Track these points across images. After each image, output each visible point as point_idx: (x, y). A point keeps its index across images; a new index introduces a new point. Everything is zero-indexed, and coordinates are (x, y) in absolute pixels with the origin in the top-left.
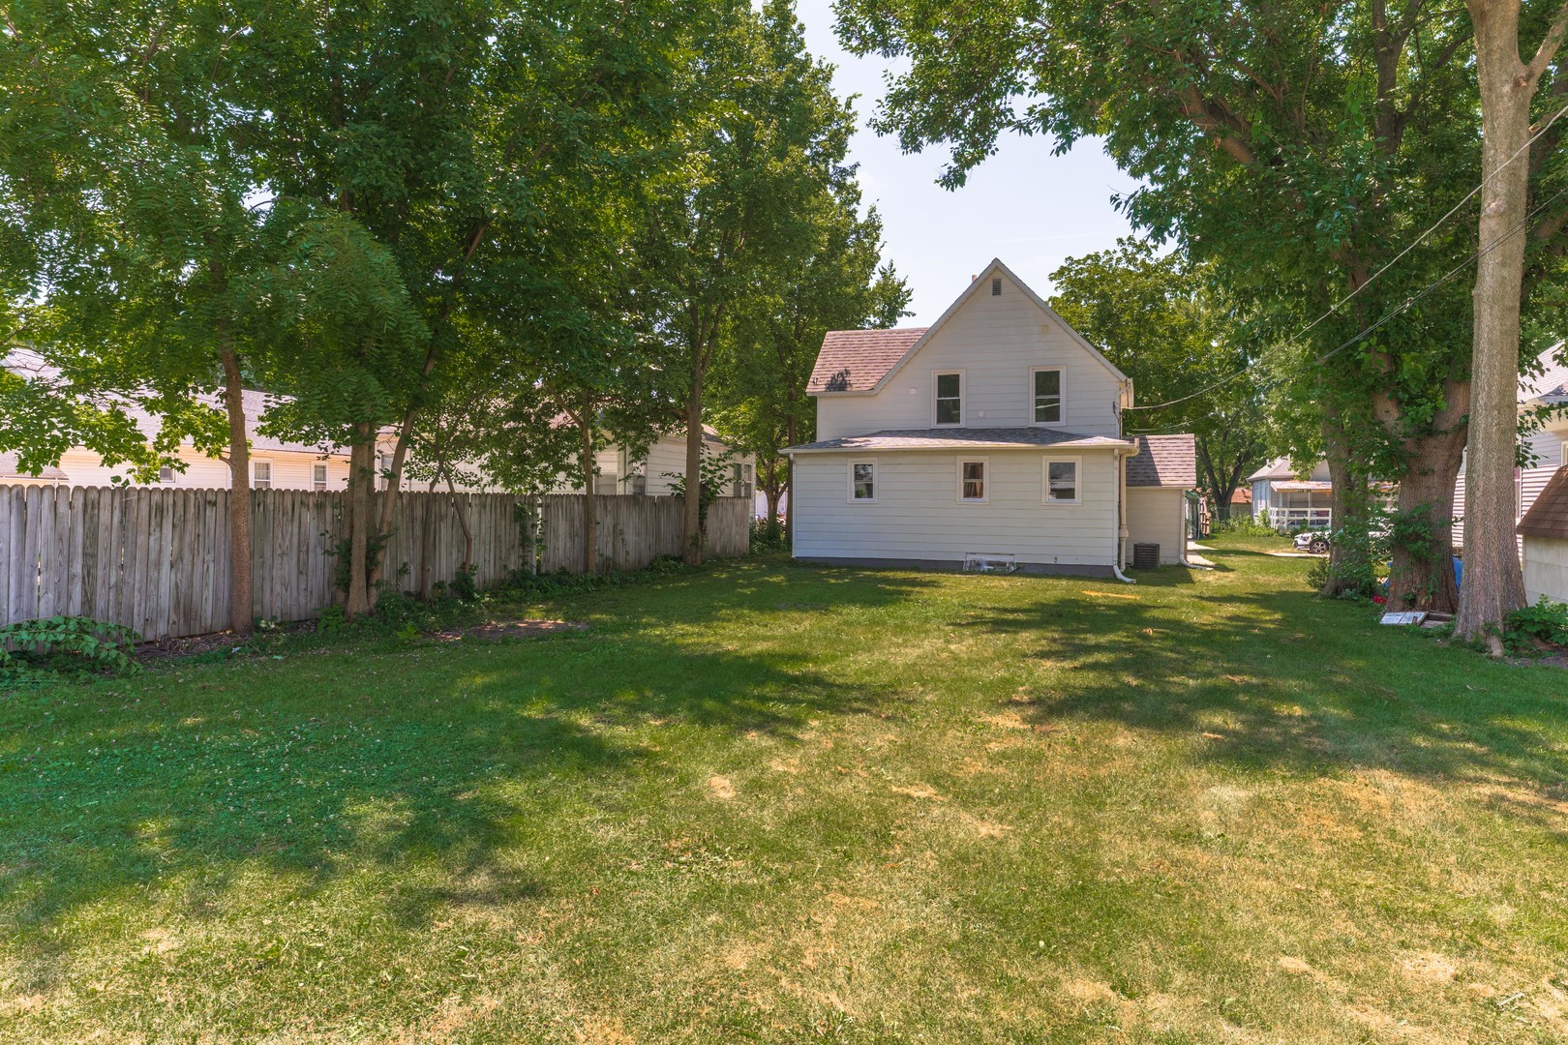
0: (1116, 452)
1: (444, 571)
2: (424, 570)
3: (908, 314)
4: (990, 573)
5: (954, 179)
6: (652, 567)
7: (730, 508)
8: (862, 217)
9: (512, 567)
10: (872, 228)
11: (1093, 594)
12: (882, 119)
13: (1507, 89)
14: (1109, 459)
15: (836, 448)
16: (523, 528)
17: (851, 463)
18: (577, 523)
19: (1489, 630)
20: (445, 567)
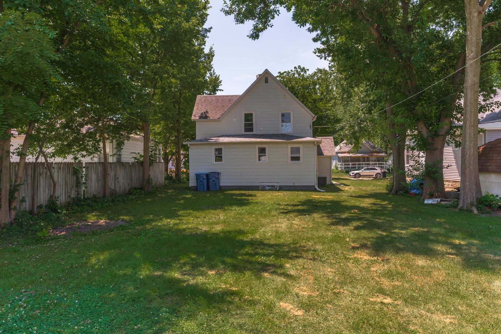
0: (316, 143)
1: (42, 200)
2: (33, 199)
3: (220, 90)
4: (269, 190)
5: (255, 36)
6: (130, 193)
7: (157, 167)
8: (206, 51)
9: (73, 196)
10: (210, 56)
11: (315, 196)
12: (227, 9)
13: (476, 14)
14: (312, 145)
15: (205, 142)
16: (77, 178)
17: (214, 148)
18: (100, 175)
19: (472, 205)
20: (43, 198)
